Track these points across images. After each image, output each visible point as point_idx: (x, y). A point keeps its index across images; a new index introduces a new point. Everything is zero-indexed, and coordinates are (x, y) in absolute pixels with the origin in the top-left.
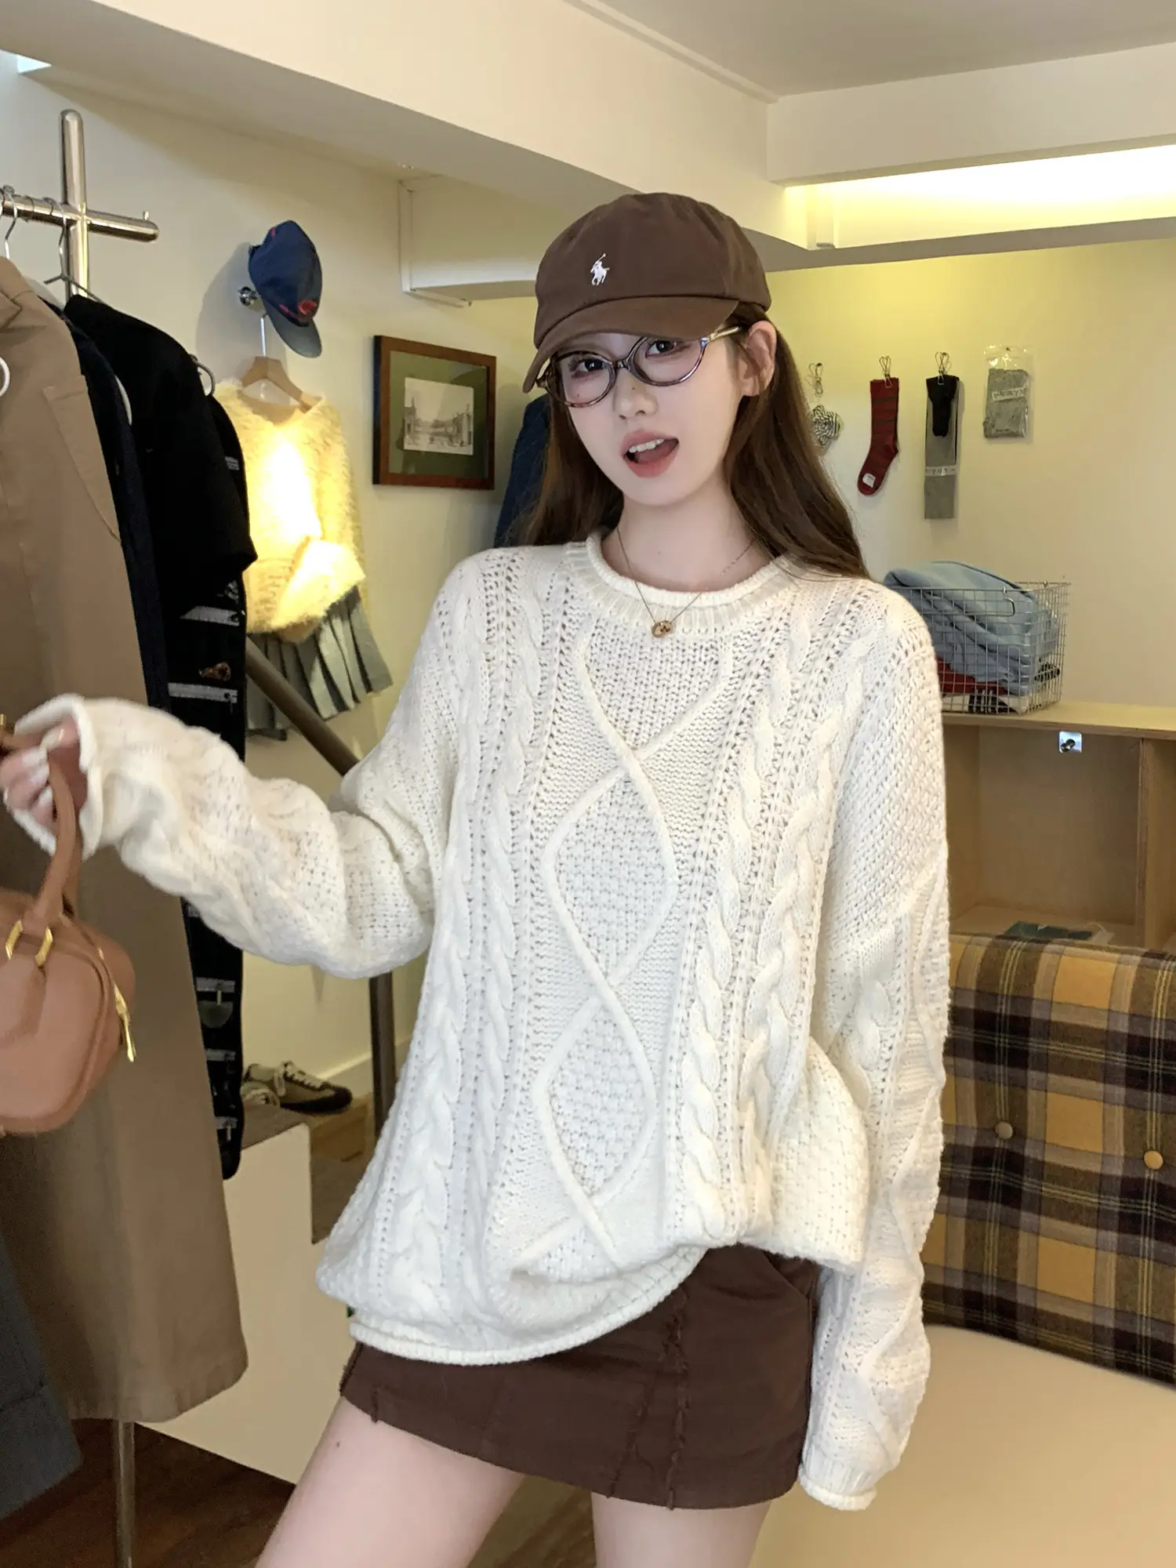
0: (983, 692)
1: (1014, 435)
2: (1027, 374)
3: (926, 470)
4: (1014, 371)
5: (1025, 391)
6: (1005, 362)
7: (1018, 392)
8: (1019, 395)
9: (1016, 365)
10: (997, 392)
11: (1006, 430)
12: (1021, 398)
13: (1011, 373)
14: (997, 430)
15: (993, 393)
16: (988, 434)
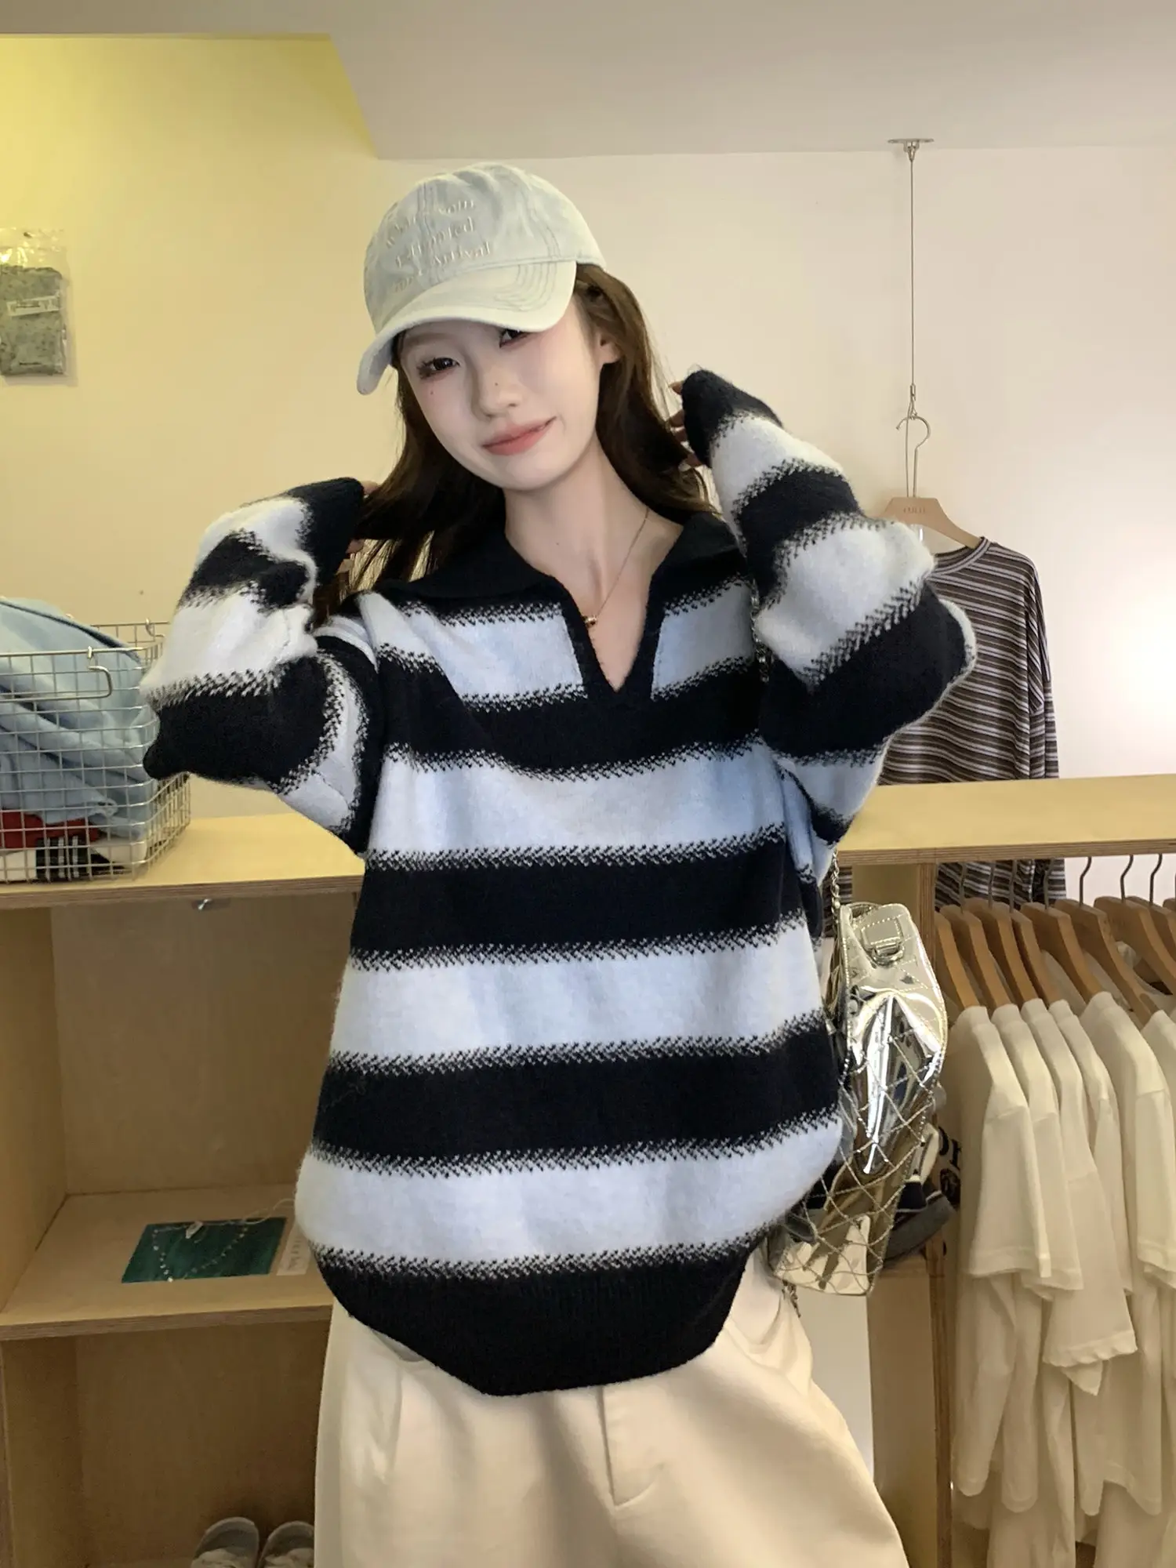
0: (61, 841)
1: (48, 372)
2: (59, 276)
4: (40, 269)
5: (58, 302)
6: (23, 255)
7: (46, 303)
8: (51, 308)
9: (41, 260)
10: (14, 303)
11: (35, 363)
12: (53, 312)
13: (31, 272)
14: (21, 364)
15: (9, 304)
16: (7, 370)
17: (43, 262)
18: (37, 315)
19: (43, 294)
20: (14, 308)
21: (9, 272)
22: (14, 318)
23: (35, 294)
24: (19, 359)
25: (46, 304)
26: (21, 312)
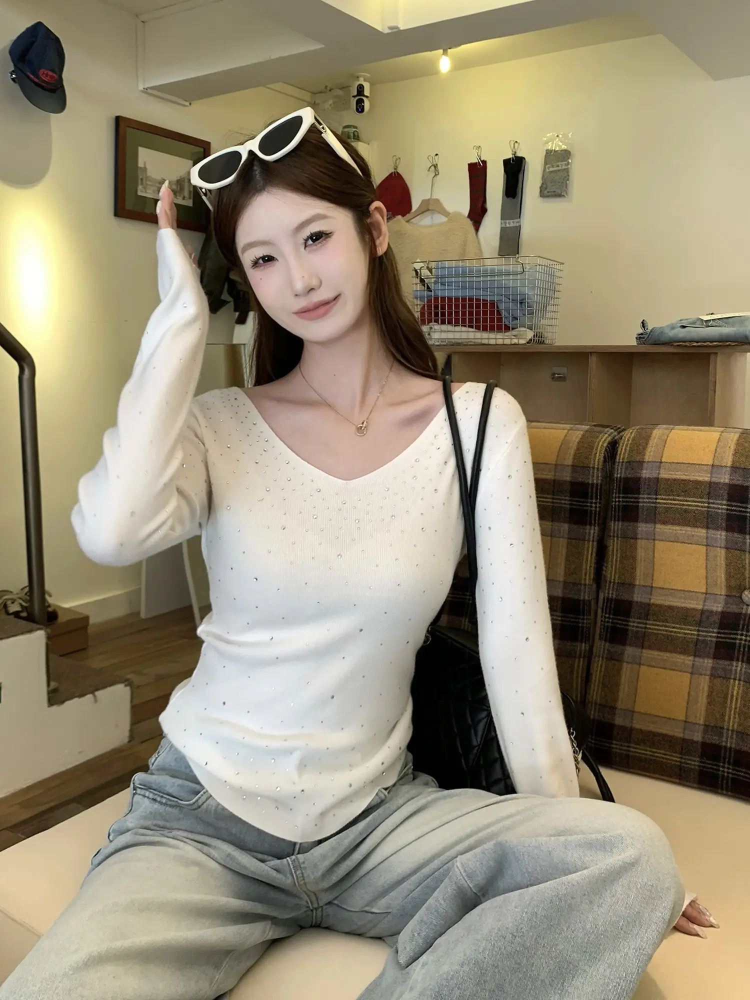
1: (560, 196)
2: (570, 153)
3: (501, 224)
4: (562, 151)
5: (569, 164)
6: (556, 145)
8: (564, 167)
10: (549, 166)
11: (554, 192)
12: (565, 169)
13: (559, 152)
14: (548, 192)
15: (547, 166)
16: (542, 195)
17: (564, 147)
18: (559, 170)
19: (562, 161)
20: (548, 169)
21: (549, 152)
22: (548, 172)
23: (558, 162)
24: (549, 189)
25: (562, 165)
26: (551, 169)
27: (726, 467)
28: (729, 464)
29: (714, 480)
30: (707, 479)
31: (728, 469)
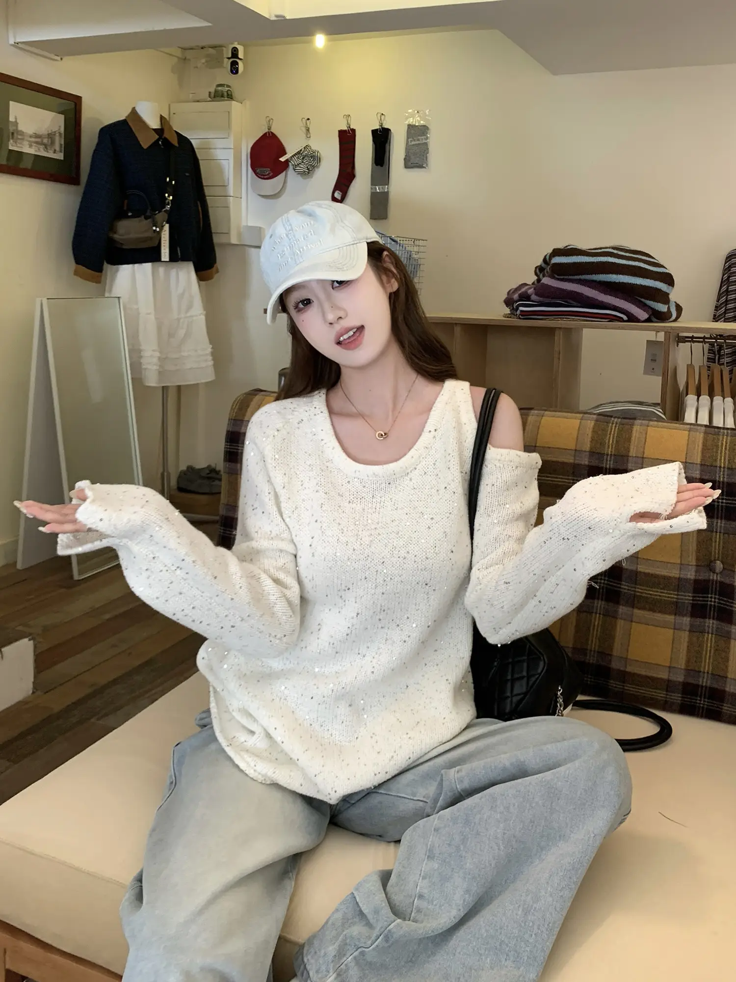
1: (421, 167)
2: (428, 128)
3: (372, 189)
4: (421, 126)
5: (427, 138)
6: (417, 121)
7: (422, 139)
8: (424, 141)
9: (422, 122)
10: (411, 139)
11: (416, 163)
12: (424, 143)
13: (419, 127)
14: (411, 163)
15: (409, 140)
16: (407, 166)
18: (419, 143)
19: (422, 135)
20: (411, 142)
21: (410, 127)
22: (410, 145)
23: (419, 136)
24: (412, 161)
26: (413, 143)
27: (585, 451)
28: (588, 449)
29: (576, 462)
30: (572, 461)
31: (588, 453)
